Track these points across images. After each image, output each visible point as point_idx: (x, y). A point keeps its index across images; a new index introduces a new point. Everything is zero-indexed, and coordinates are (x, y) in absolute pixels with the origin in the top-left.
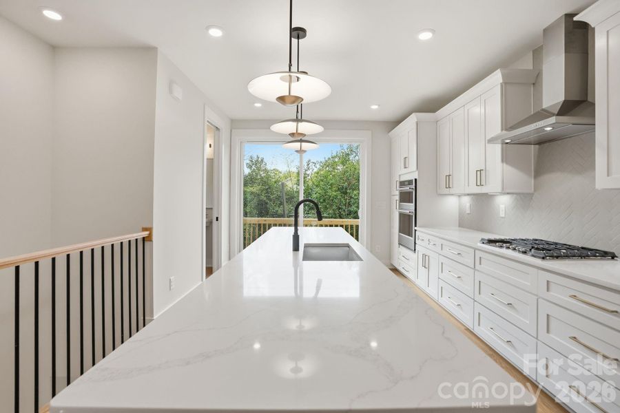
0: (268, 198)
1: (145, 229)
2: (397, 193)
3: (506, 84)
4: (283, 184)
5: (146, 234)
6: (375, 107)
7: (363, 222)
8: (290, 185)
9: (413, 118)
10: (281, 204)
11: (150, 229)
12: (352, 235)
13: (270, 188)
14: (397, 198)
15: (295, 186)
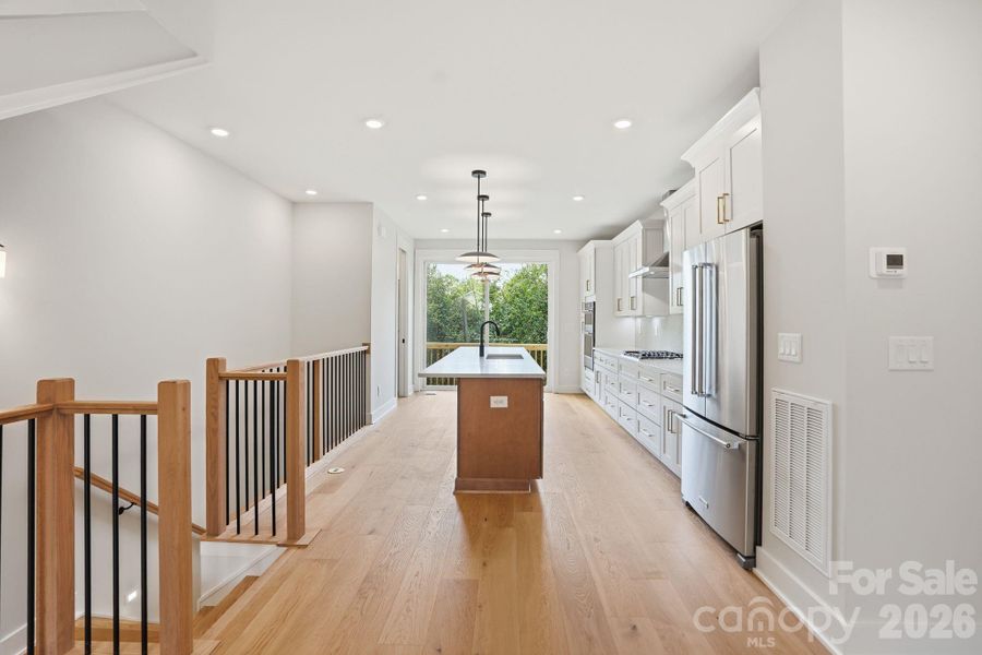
0: (442, 319)
1: (364, 345)
2: (583, 315)
3: (645, 231)
4: (463, 301)
5: (366, 348)
6: (558, 232)
7: (551, 347)
8: (473, 301)
9: (592, 244)
10: (461, 328)
11: (369, 345)
12: (539, 362)
13: (445, 306)
14: (583, 320)
15: (480, 304)
